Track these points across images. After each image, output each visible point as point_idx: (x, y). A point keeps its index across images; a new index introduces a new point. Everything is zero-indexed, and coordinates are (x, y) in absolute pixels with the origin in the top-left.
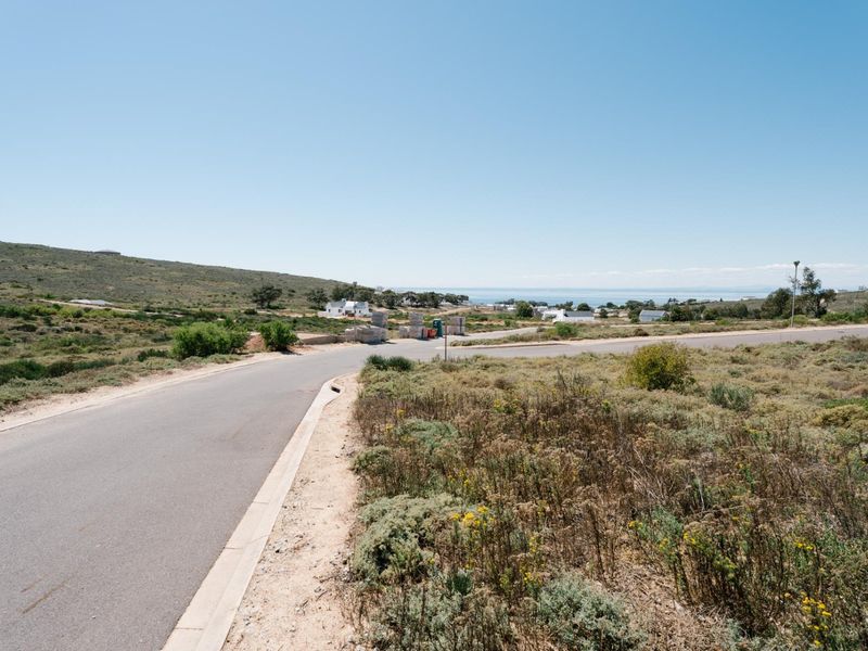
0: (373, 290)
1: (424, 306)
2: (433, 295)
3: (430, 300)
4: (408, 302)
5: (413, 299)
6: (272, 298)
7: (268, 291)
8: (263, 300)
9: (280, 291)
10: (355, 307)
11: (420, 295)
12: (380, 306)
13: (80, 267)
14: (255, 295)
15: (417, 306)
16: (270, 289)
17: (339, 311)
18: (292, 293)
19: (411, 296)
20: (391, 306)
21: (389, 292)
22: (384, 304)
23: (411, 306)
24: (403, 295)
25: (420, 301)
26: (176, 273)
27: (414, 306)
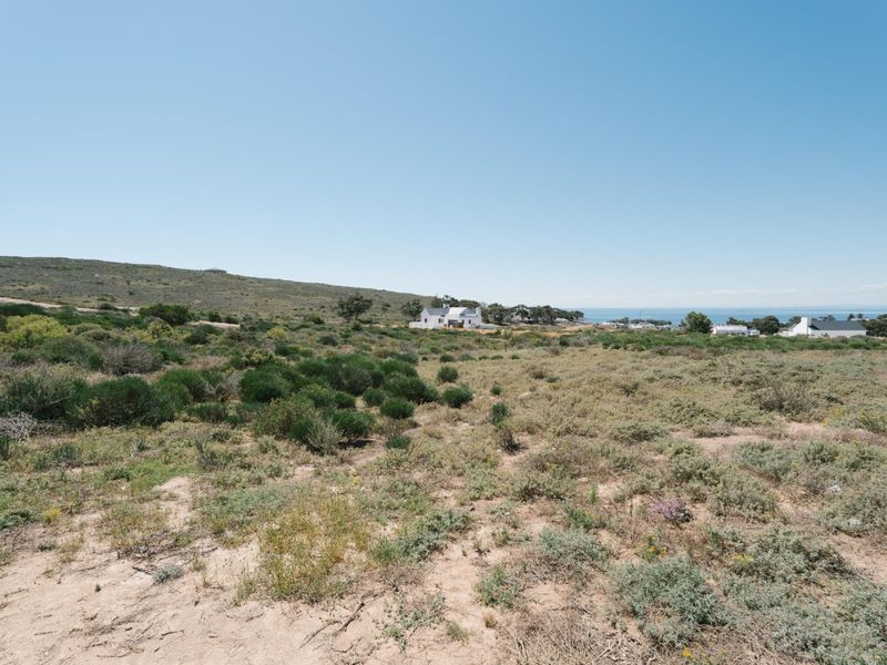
1: (537, 322)
2: (547, 310)
3: (546, 315)
4: (519, 318)
5: (524, 314)
6: (360, 310)
7: (357, 303)
8: (351, 313)
9: (370, 301)
11: (533, 309)
13: (182, 283)
14: (342, 306)
15: (530, 322)
16: (358, 299)
17: (440, 320)
18: (386, 307)
19: (522, 311)
20: (499, 321)
21: (496, 305)
22: (491, 319)
23: (522, 321)
24: (513, 310)
25: (532, 316)
26: (271, 289)
27: (526, 322)
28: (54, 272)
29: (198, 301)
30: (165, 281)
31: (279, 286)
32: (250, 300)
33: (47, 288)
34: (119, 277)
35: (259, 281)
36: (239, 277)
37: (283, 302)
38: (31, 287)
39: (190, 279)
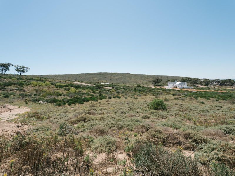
0: (199, 79)
1: (225, 85)
2: (230, 80)
4: (216, 83)
5: (219, 82)
6: (158, 82)
7: (157, 80)
8: (156, 83)
9: (161, 80)
10: (180, 84)
11: (222, 80)
12: (202, 85)
14: (153, 81)
15: (221, 85)
16: (157, 79)
17: (173, 86)
20: (207, 85)
23: (218, 85)
24: (214, 80)
25: (222, 83)
26: (139, 77)
27: (219, 85)
28: (99, 75)
29: (122, 81)
30: (117, 76)
31: (141, 76)
32: (133, 80)
33: (97, 79)
34: (109, 76)
35: (137, 75)
36: (133, 75)
37: (141, 80)
38: (95, 79)
39: (122, 75)
